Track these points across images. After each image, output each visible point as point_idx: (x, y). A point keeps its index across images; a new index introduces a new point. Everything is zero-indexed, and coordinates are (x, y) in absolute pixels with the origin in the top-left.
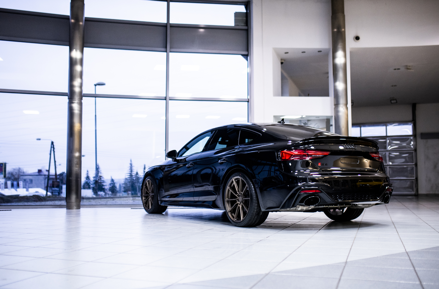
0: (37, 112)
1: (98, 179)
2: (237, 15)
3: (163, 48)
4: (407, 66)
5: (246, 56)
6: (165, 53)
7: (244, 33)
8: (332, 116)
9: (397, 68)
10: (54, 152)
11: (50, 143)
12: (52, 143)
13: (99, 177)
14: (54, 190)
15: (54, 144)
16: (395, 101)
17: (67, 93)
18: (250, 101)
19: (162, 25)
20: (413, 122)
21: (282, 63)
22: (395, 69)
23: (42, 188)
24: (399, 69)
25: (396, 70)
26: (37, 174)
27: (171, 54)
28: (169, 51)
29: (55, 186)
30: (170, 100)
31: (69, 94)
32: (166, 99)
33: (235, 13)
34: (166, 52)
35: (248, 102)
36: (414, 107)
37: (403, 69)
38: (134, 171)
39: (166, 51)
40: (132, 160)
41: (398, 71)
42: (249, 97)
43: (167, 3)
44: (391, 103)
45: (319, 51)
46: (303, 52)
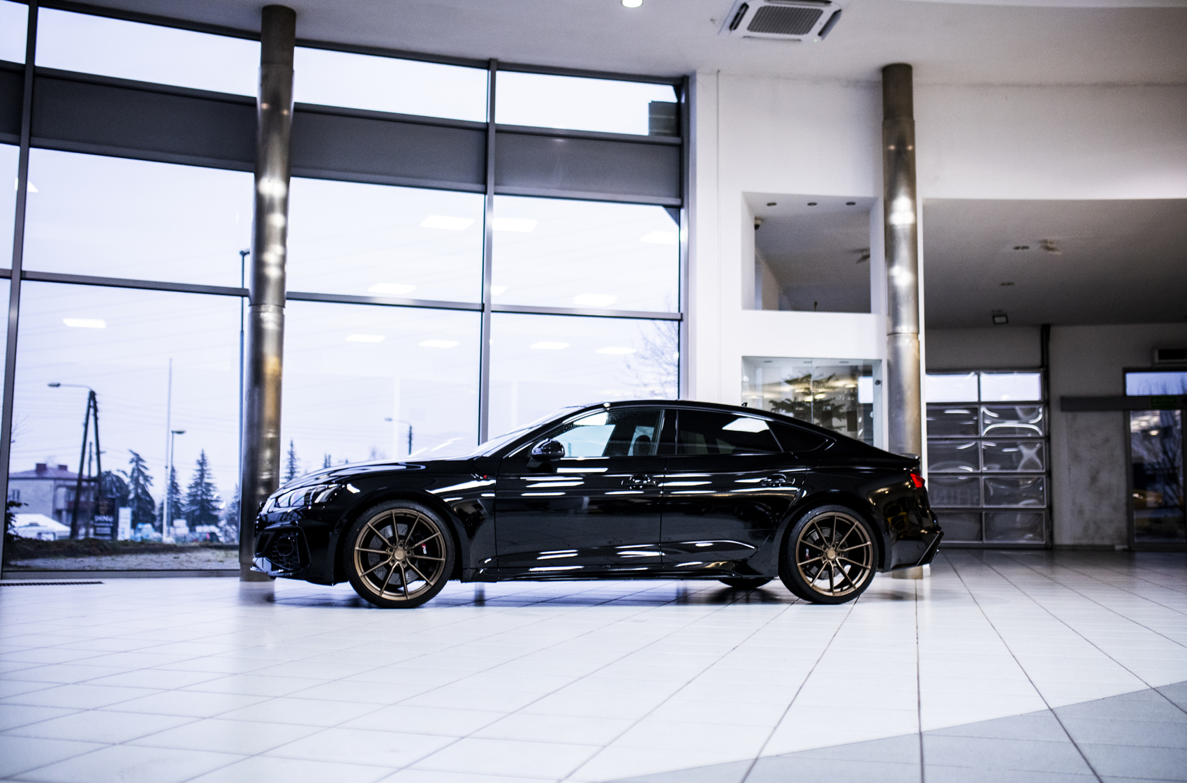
0: (99, 324)
1: (201, 490)
2: (655, 107)
3: (477, 183)
4: (1046, 241)
5: (678, 210)
6: (482, 196)
7: (673, 152)
8: (881, 361)
9: (1021, 245)
10: (96, 419)
11: (87, 396)
12: (92, 395)
13: (203, 485)
14: (99, 522)
15: (98, 398)
16: (1003, 319)
18: (684, 318)
19: (477, 126)
20: (1041, 370)
21: (757, 227)
22: (1017, 248)
23: (47, 515)
24: (1026, 248)
25: (1020, 251)
26: (34, 475)
27: (496, 199)
28: (493, 192)
29: (102, 513)
30: (492, 311)
31: (251, 292)
32: (482, 311)
33: (650, 104)
34: (485, 193)
35: (680, 321)
36: (1045, 332)
37: (1035, 248)
38: (298, 472)
39: (484, 190)
40: (294, 443)
41: (1025, 250)
42: (682, 311)
43: (490, 72)
44: (994, 323)
45: (850, 204)
46: (812, 204)
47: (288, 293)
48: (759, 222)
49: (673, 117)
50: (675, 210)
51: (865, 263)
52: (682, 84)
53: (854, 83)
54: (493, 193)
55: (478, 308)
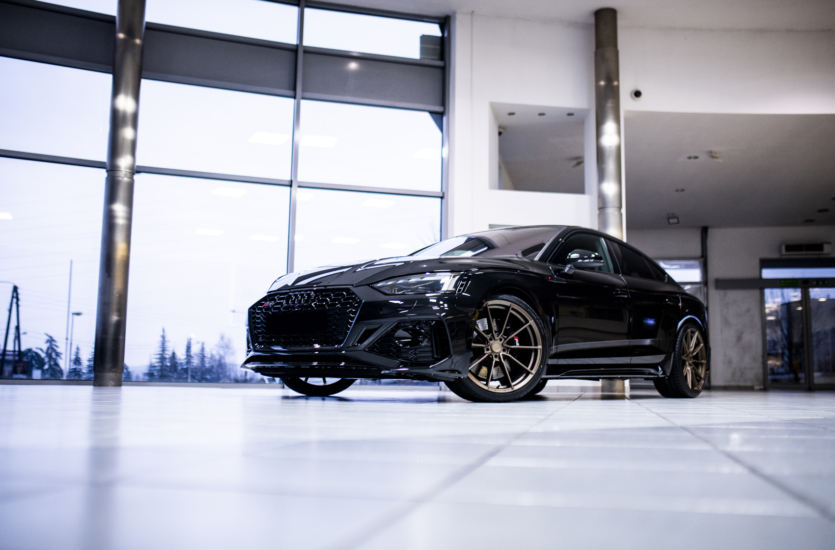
2: (425, 39)
3: (289, 89)
4: (711, 152)
5: (441, 115)
6: (292, 101)
7: (438, 72)
9: (693, 155)
12: (15, 289)
16: (675, 221)
17: (104, 163)
18: (446, 196)
19: (289, 47)
20: (701, 260)
21: (500, 133)
22: (690, 158)
24: (696, 158)
25: (692, 160)
27: (303, 103)
30: (299, 187)
31: (108, 165)
32: (291, 186)
33: (421, 37)
34: (295, 97)
35: (442, 198)
36: (704, 232)
37: (703, 158)
39: (293, 95)
41: (695, 160)
42: (444, 190)
43: (300, 9)
44: (669, 223)
45: (570, 114)
46: (541, 114)
47: (138, 166)
48: (502, 130)
49: (438, 47)
50: (439, 116)
51: (579, 167)
52: (445, 22)
53: (574, 24)
54: (301, 98)
55: (288, 183)
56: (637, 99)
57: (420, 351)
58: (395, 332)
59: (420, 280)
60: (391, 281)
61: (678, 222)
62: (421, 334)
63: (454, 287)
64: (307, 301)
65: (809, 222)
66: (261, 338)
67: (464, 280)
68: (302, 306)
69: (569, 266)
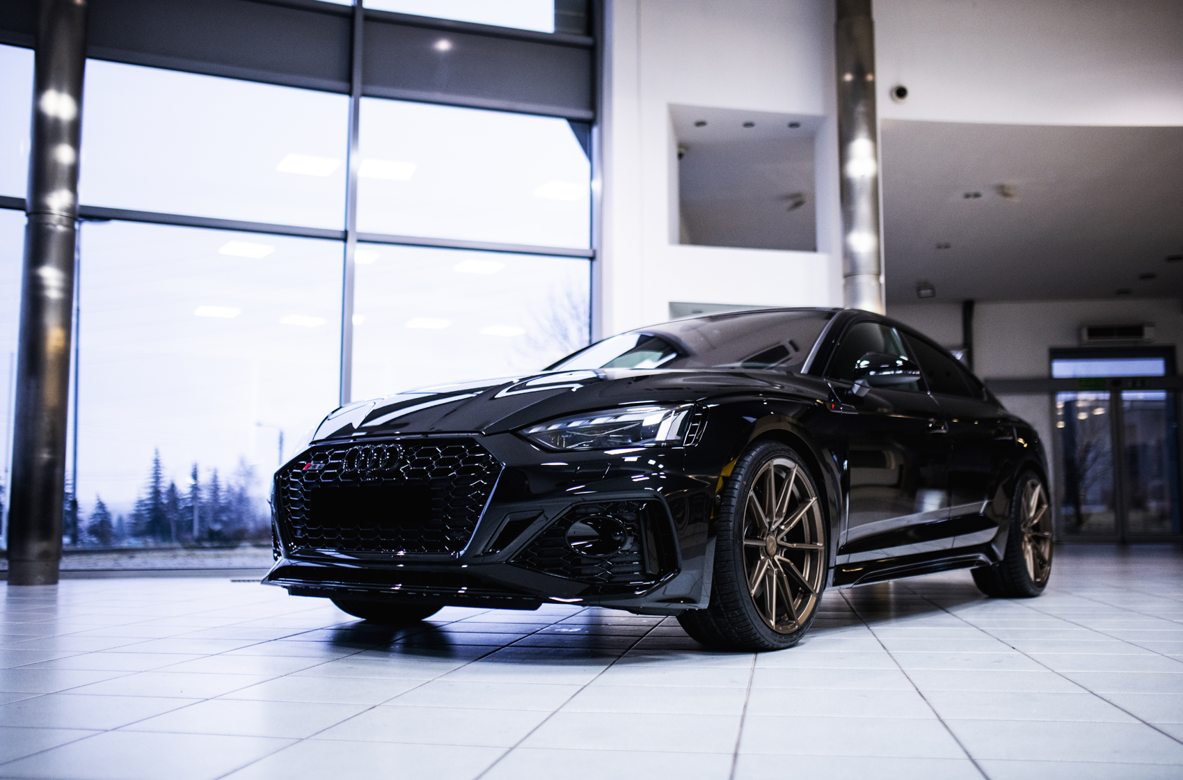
3: (340, 79)
4: (1002, 187)
6: (345, 98)
7: (584, 55)
9: (973, 190)
16: (929, 291)
17: (22, 201)
18: (598, 256)
19: (341, 10)
20: (963, 349)
21: (680, 156)
22: (967, 196)
24: (977, 195)
25: (971, 200)
27: (365, 103)
30: (360, 241)
31: (28, 203)
32: (345, 239)
34: (350, 93)
35: (592, 259)
36: (968, 309)
37: (988, 196)
39: (348, 90)
41: (977, 200)
42: (595, 245)
44: (920, 296)
45: (794, 125)
46: (749, 125)
47: (83, 207)
48: (683, 150)
49: (582, 15)
50: (585, 128)
51: (800, 210)
54: (359, 94)
55: (339, 235)
56: (900, 100)
57: (617, 563)
58: (569, 525)
59: (612, 420)
60: (555, 424)
61: (933, 294)
62: (619, 528)
63: (677, 435)
64: (389, 463)
65: (1123, 293)
66: (299, 532)
67: (696, 420)
68: (380, 473)
69: (860, 382)
